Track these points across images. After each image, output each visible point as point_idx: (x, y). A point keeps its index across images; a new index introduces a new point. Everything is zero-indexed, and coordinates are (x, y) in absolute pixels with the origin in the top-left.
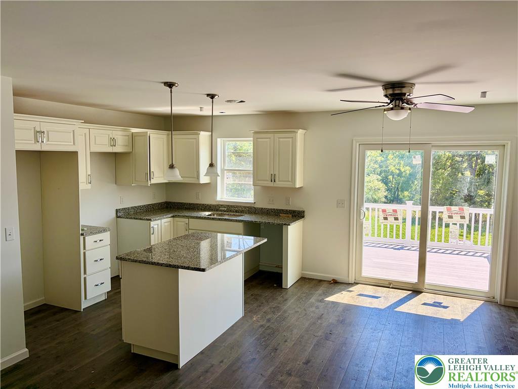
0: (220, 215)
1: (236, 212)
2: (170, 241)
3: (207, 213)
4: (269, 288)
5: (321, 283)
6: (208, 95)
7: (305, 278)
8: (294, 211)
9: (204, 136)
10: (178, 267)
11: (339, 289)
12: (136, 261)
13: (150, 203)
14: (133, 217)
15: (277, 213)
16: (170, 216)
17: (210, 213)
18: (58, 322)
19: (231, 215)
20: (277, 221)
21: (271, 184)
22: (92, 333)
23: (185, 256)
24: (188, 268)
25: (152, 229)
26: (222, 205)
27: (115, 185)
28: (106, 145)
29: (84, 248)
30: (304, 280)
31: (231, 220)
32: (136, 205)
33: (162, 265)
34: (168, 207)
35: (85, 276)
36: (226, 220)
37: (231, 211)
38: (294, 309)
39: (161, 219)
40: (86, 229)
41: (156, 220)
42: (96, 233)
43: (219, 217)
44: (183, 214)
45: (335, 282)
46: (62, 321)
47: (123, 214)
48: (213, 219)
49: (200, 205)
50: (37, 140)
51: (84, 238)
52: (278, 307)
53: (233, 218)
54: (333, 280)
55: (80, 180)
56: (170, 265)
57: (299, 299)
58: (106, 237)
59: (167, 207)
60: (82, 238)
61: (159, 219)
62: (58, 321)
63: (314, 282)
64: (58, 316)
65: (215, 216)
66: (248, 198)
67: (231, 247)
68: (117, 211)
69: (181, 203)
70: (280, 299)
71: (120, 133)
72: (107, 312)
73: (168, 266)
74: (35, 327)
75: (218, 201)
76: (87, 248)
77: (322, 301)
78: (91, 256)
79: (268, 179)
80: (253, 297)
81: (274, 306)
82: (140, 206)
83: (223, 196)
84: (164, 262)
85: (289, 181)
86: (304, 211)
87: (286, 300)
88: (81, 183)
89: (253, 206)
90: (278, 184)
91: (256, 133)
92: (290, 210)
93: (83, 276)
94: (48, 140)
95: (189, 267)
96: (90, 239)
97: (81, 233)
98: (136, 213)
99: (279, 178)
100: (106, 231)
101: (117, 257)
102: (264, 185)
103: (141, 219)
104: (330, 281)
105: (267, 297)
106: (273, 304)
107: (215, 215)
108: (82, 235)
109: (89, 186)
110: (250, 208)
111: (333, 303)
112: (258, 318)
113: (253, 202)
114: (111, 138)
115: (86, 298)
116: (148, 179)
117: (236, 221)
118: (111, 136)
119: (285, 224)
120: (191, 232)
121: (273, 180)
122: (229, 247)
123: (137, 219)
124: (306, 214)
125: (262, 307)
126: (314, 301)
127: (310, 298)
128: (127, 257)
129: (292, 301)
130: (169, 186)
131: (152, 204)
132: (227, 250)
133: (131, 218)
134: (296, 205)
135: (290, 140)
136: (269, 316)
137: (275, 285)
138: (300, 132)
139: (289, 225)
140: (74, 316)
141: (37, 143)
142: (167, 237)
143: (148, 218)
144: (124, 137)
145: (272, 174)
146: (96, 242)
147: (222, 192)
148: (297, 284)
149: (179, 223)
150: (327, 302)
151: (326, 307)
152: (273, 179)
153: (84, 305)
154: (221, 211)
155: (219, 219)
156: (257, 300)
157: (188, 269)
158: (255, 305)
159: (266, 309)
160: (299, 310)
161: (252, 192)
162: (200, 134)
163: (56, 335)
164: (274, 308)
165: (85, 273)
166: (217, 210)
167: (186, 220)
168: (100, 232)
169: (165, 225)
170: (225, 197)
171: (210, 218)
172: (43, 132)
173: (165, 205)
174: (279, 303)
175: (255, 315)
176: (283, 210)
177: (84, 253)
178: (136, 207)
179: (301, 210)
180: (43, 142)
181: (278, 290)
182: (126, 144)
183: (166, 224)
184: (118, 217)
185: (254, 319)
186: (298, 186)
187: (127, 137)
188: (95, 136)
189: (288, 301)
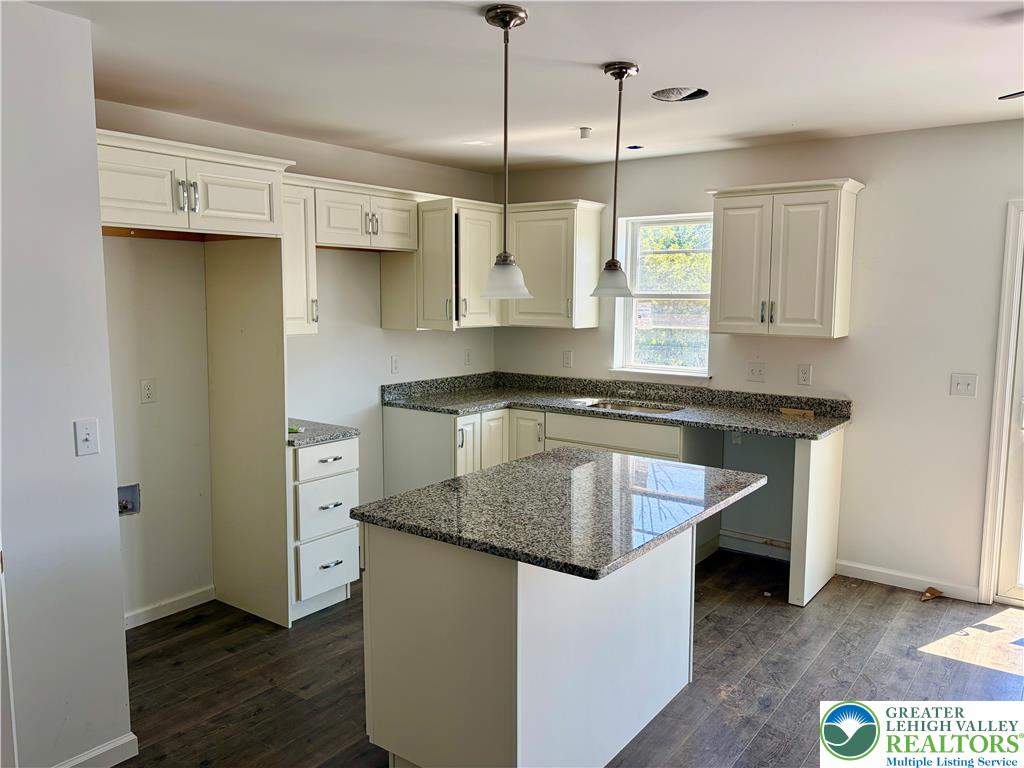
0: (618, 406)
1: (661, 399)
2: (498, 470)
3: (589, 401)
4: (750, 600)
5: (896, 596)
6: (608, 67)
7: (846, 578)
8: (821, 403)
9: (586, 212)
10: (514, 556)
11: (954, 618)
12: (400, 528)
13: (460, 375)
14: (418, 404)
15: (772, 405)
16: (502, 404)
17: (595, 401)
18: (232, 655)
19: (647, 407)
20: (777, 427)
21: (762, 329)
22: (302, 694)
23: (536, 518)
24: (545, 563)
25: (459, 434)
26: (624, 383)
27: (380, 329)
28: (356, 230)
29: (296, 477)
30: (842, 583)
31: (651, 421)
32: (428, 378)
33: (469, 544)
34: (500, 385)
35: (298, 543)
36: (637, 419)
37: (647, 397)
38: (834, 672)
39: (481, 412)
40: (302, 430)
41: (469, 413)
42: (323, 441)
43: (620, 412)
44: (532, 402)
45: (937, 597)
46: (240, 651)
47: (397, 397)
48: (605, 415)
49: (572, 380)
50: (179, 202)
51: (295, 453)
52: (785, 662)
53: (657, 416)
54: (931, 590)
55: (287, 313)
56: (493, 547)
57: (842, 641)
58: (349, 450)
59: (496, 386)
60: (289, 451)
61: (476, 412)
62: (231, 650)
63: (874, 592)
64: (235, 637)
65: (609, 409)
66: (693, 365)
67: (645, 486)
68: (383, 389)
69: (528, 376)
70: (787, 637)
71: (390, 203)
72: (346, 637)
73: (486, 550)
74: (177, 664)
75: (615, 372)
76: (301, 477)
77: (911, 653)
78: (310, 498)
79: (752, 316)
80: (711, 624)
81: (772, 659)
82: (436, 380)
83: (628, 359)
84: (476, 538)
85: (813, 321)
86: (849, 403)
87: (805, 642)
88: (289, 318)
89: (705, 385)
90: (781, 327)
91: (722, 194)
92: (808, 400)
93: (291, 544)
94: (207, 206)
95: (548, 560)
96: (309, 456)
97: (287, 439)
98: (427, 396)
99: (784, 313)
100: (351, 436)
101: (352, 511)
102: (737, 331)
103: (435, 410)
104: (923, 594)
105: (751, 629)
106: (771, 651)
107: (609, 407)
108: (291, 443)
109: (314, 328)
110: (700, 390)
111: (947, 662)
112: (733, 692)
113: (706, 375)
114: (367, 215)
115: (298, 597)
116: (451, 312)
117: (665, 422)
118: (367, 209)
119: (802, 436)
120: (551, 446)
121: (767, 318)
122: (642, 485)
123: (426, 409)
124: (854, 409)
125: (739, 659)
126: (886, 651)
127: (876, 643)
128: (380, 514)
129: (823, 645)
130: (501, 336)
131: (462, 377)
132: (635, 492)
133: (414, 407)
134: (824, 385)
135: (820, 209)
136: (764, 691)
137: (766, 594)
138: (850, 186)
139: (815, 438)
140: (269, 640)
141: (179, 212)
142: (495, 459)
143: (450, 408)
144: (398, 214)
145: (763, 304)
146: (325, 461)
147: (626, 352)
148: (826, 596)
149: (522, 422)
150: (929, 660)
151: (929, 674)
152: (767, 314)
153: (295, 613)
154: (623, 396)
155: (620, 416)
156: (722, 633)
157: (546, 566)
158: (720, 649)
159: (751, 663)
160: (848, 677)
161: (705, 352)
162: (576, 206)
163: (218, 693)
164: (775, 664)
165: (297, 537)
166: (613, 395)
167: (539, 416)
168: (334, 438)
169: (490, 426)
170: (632, 363)
171: (598, 413)
172: (194, 185)
173: (493, 379)
174: (787, 651)
175: (722, 680)
176: (788, 398)
177: (296, 489)
178: (426, 382)
179: (841, 399)
180: (194, 210)
181: (775, 608)
182: (401, 231)
183: (492, 424)
184: (385, 403)
185: (723, 695)
186: (837, 334)
187: (405, 215)
188: (329, 209)
189: (812, 645)
